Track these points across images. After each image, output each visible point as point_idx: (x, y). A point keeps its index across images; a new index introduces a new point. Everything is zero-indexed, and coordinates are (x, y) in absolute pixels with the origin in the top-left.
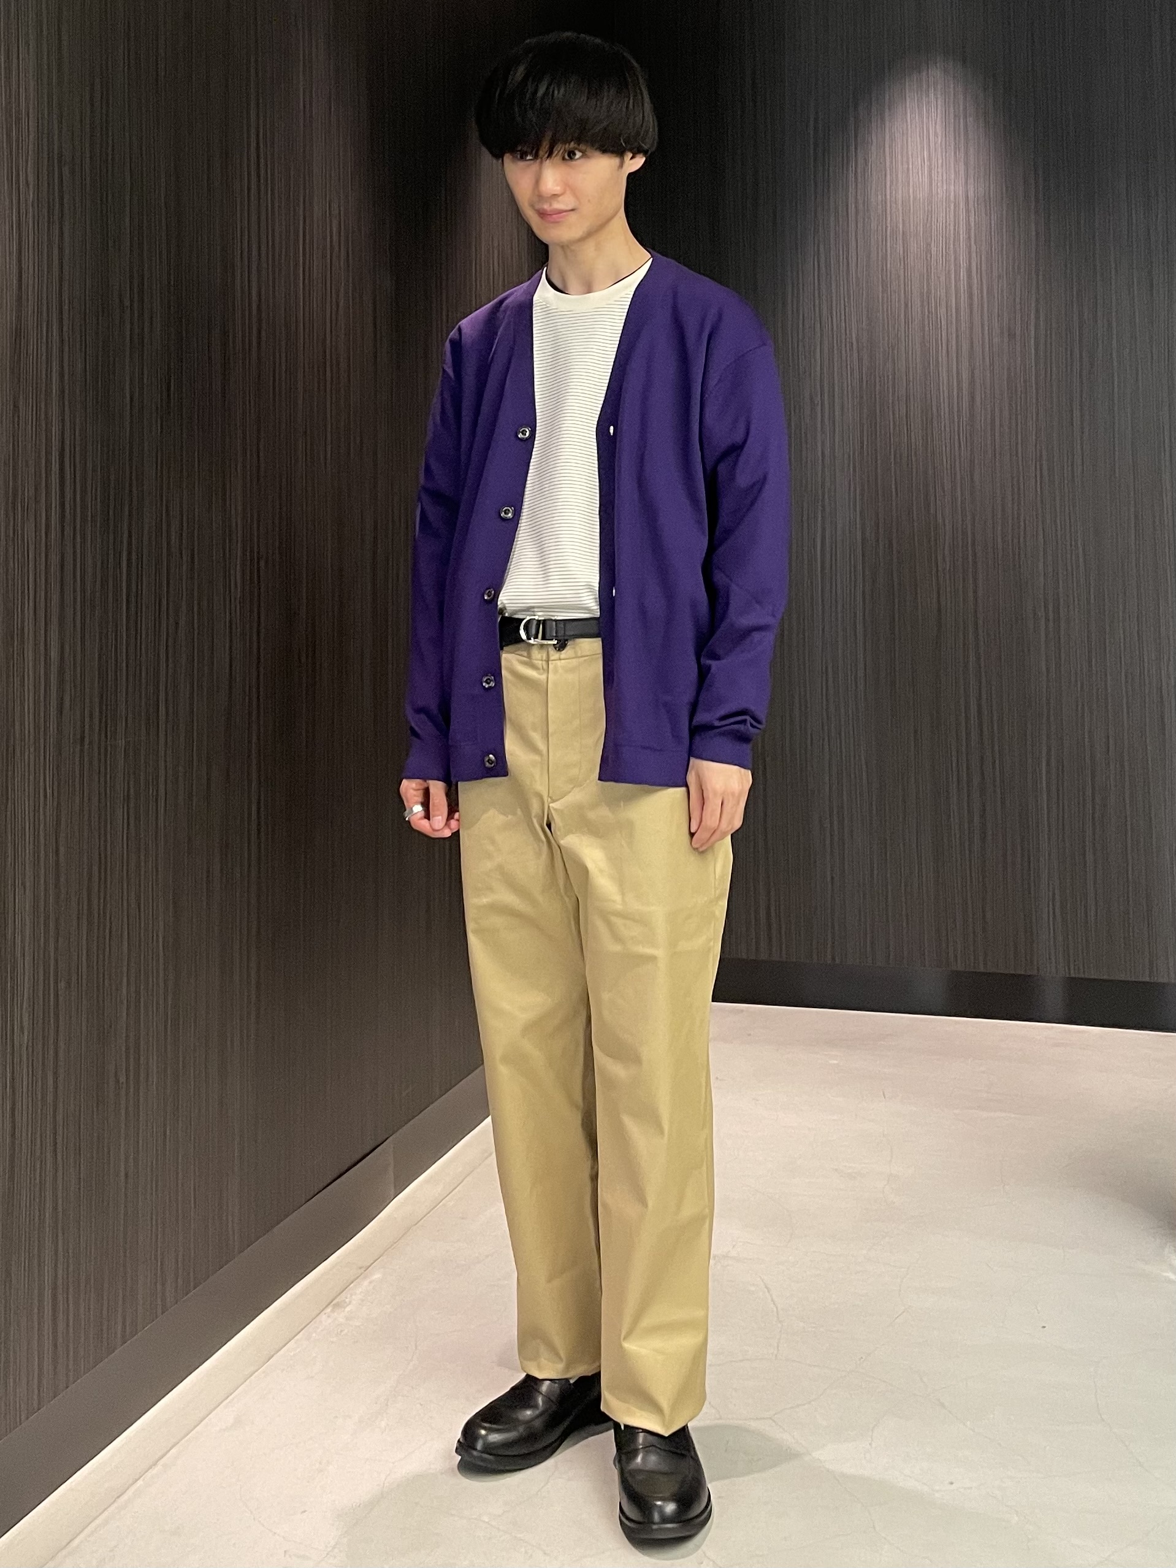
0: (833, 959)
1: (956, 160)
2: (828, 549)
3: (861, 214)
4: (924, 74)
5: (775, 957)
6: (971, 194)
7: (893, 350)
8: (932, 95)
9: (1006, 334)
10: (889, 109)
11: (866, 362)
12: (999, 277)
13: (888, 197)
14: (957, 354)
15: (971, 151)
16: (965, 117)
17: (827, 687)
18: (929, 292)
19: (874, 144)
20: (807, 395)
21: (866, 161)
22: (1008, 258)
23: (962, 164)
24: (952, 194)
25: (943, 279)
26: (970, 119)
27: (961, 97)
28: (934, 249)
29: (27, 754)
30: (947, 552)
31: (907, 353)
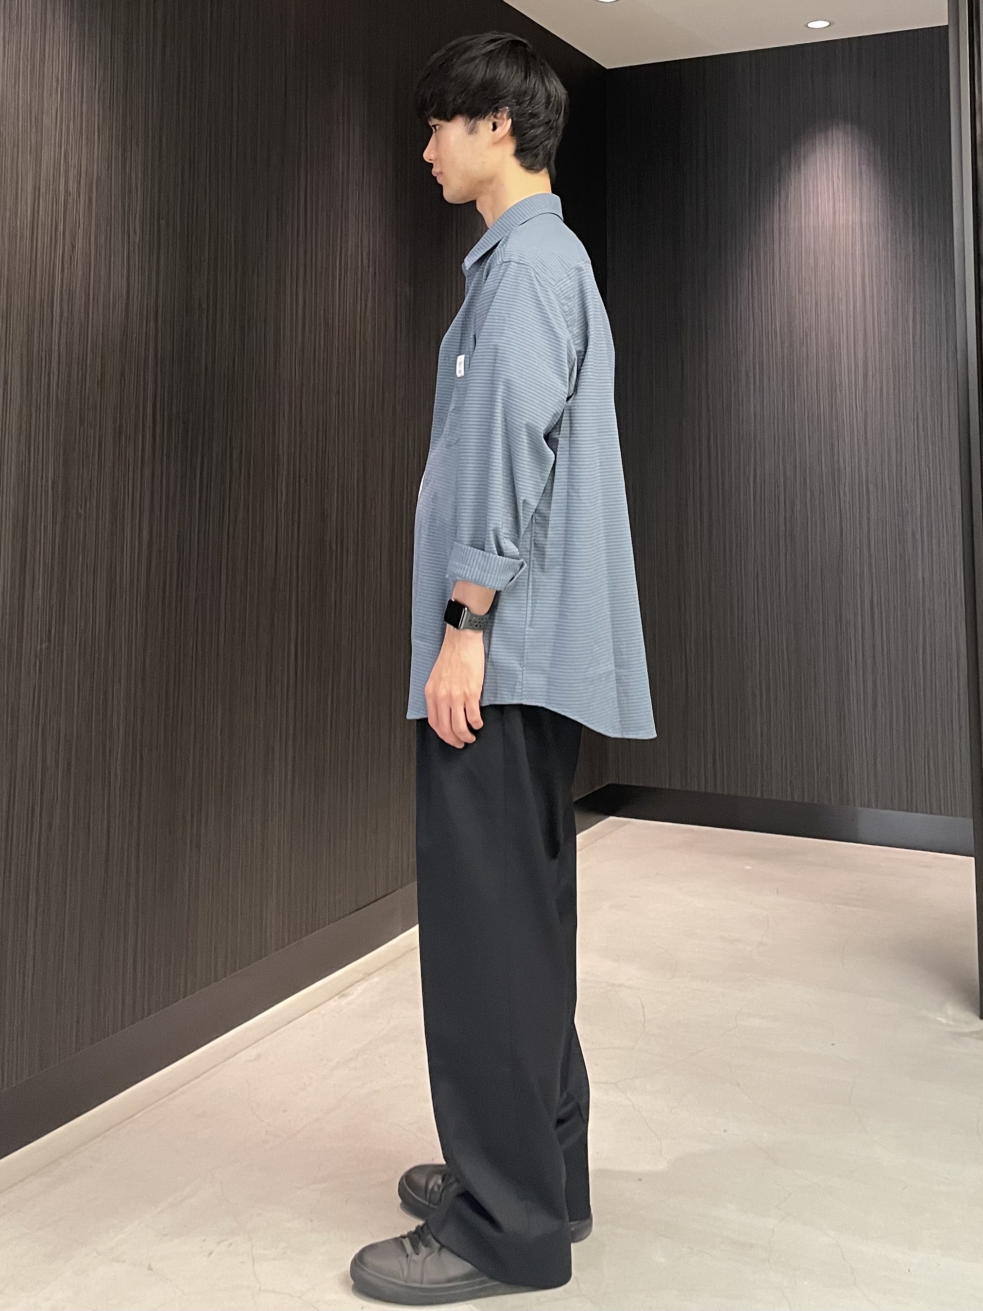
0: (762, 793)
1: (853, 197)
2: (759, 486)
3: (783, 236)
4: (830, 134)
5: (719, 791)
6: (865, 220)
7: (807, 336)
8: (835, 150)
9: (891, 326)
10: (804, 160)
11: (786, 345)
12: (886, 283)
13: (803, 224)
14: (855, 338)
15: (865, 189)
16: (860, 164)
17: (758, 588)
18: (833, 294)
19: (793, 185)
20: (743, 369)
21: (787, 198)
22: (892, 269)
23: (858, 199)
24: (850, 221)
25: (844, 283)
26: (864, 167)
27: (857, 151)
28: (837, 262)
29: (124, 597)
30: (847, 489)
31: (817, 340)
